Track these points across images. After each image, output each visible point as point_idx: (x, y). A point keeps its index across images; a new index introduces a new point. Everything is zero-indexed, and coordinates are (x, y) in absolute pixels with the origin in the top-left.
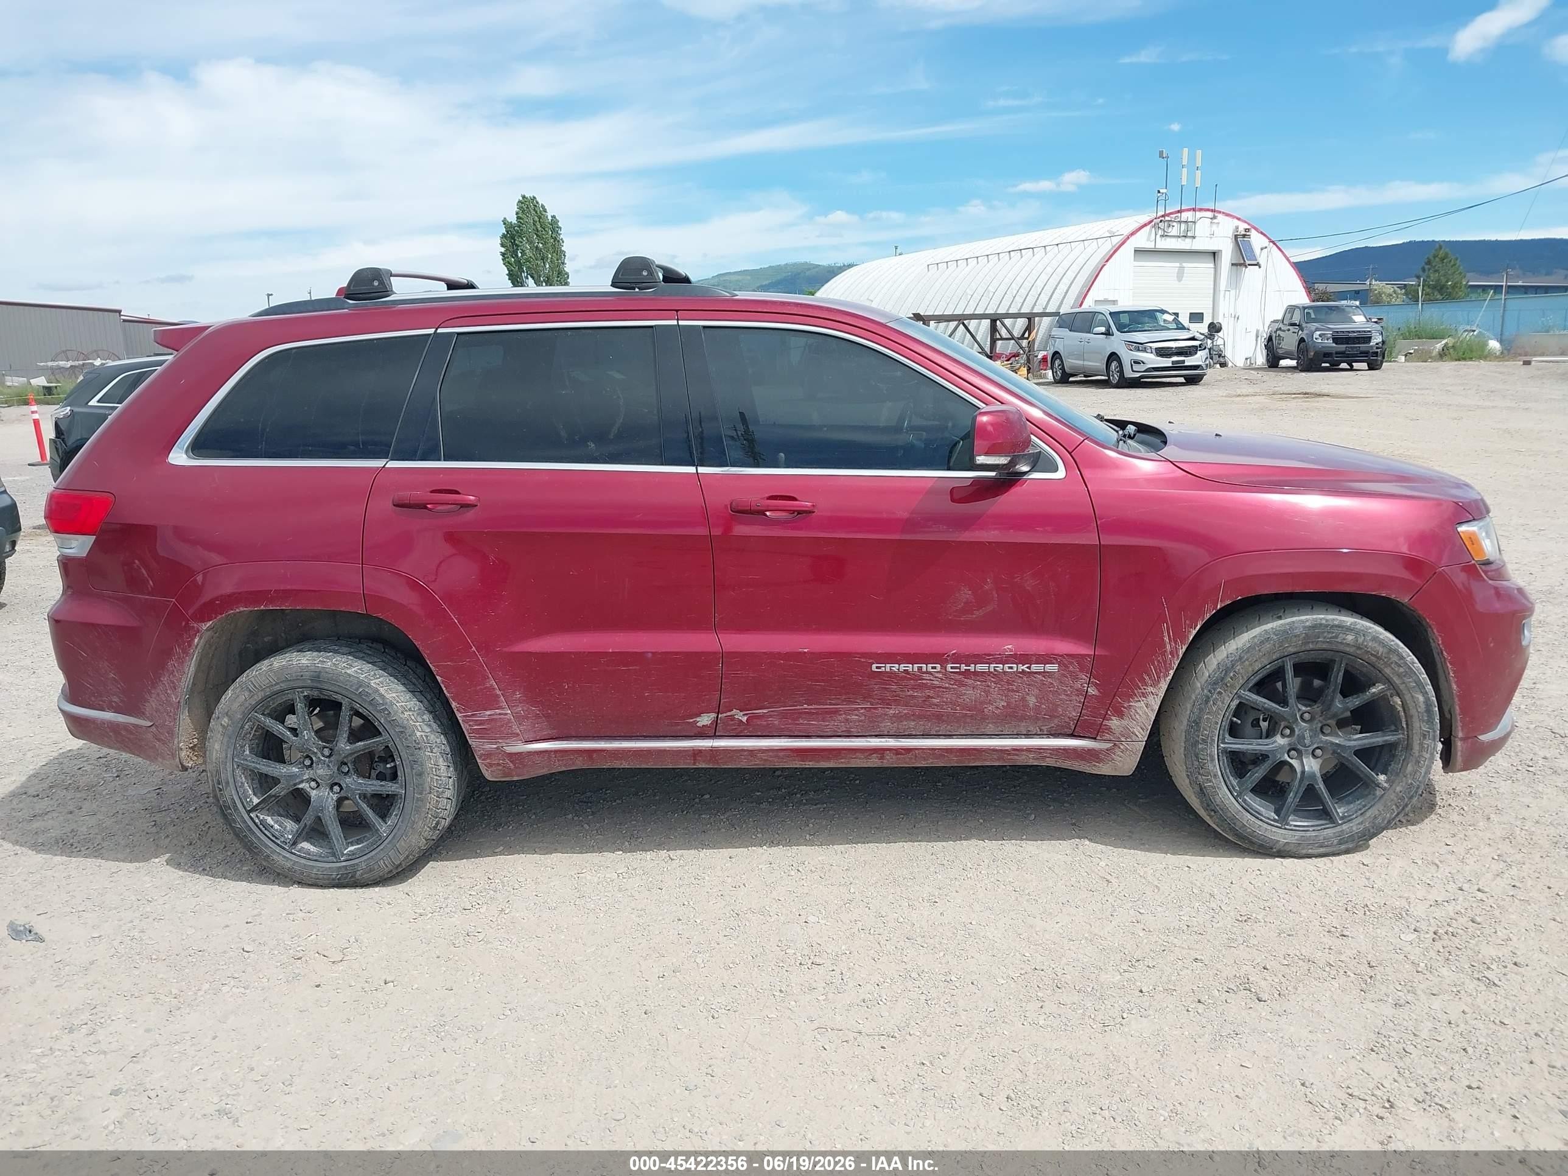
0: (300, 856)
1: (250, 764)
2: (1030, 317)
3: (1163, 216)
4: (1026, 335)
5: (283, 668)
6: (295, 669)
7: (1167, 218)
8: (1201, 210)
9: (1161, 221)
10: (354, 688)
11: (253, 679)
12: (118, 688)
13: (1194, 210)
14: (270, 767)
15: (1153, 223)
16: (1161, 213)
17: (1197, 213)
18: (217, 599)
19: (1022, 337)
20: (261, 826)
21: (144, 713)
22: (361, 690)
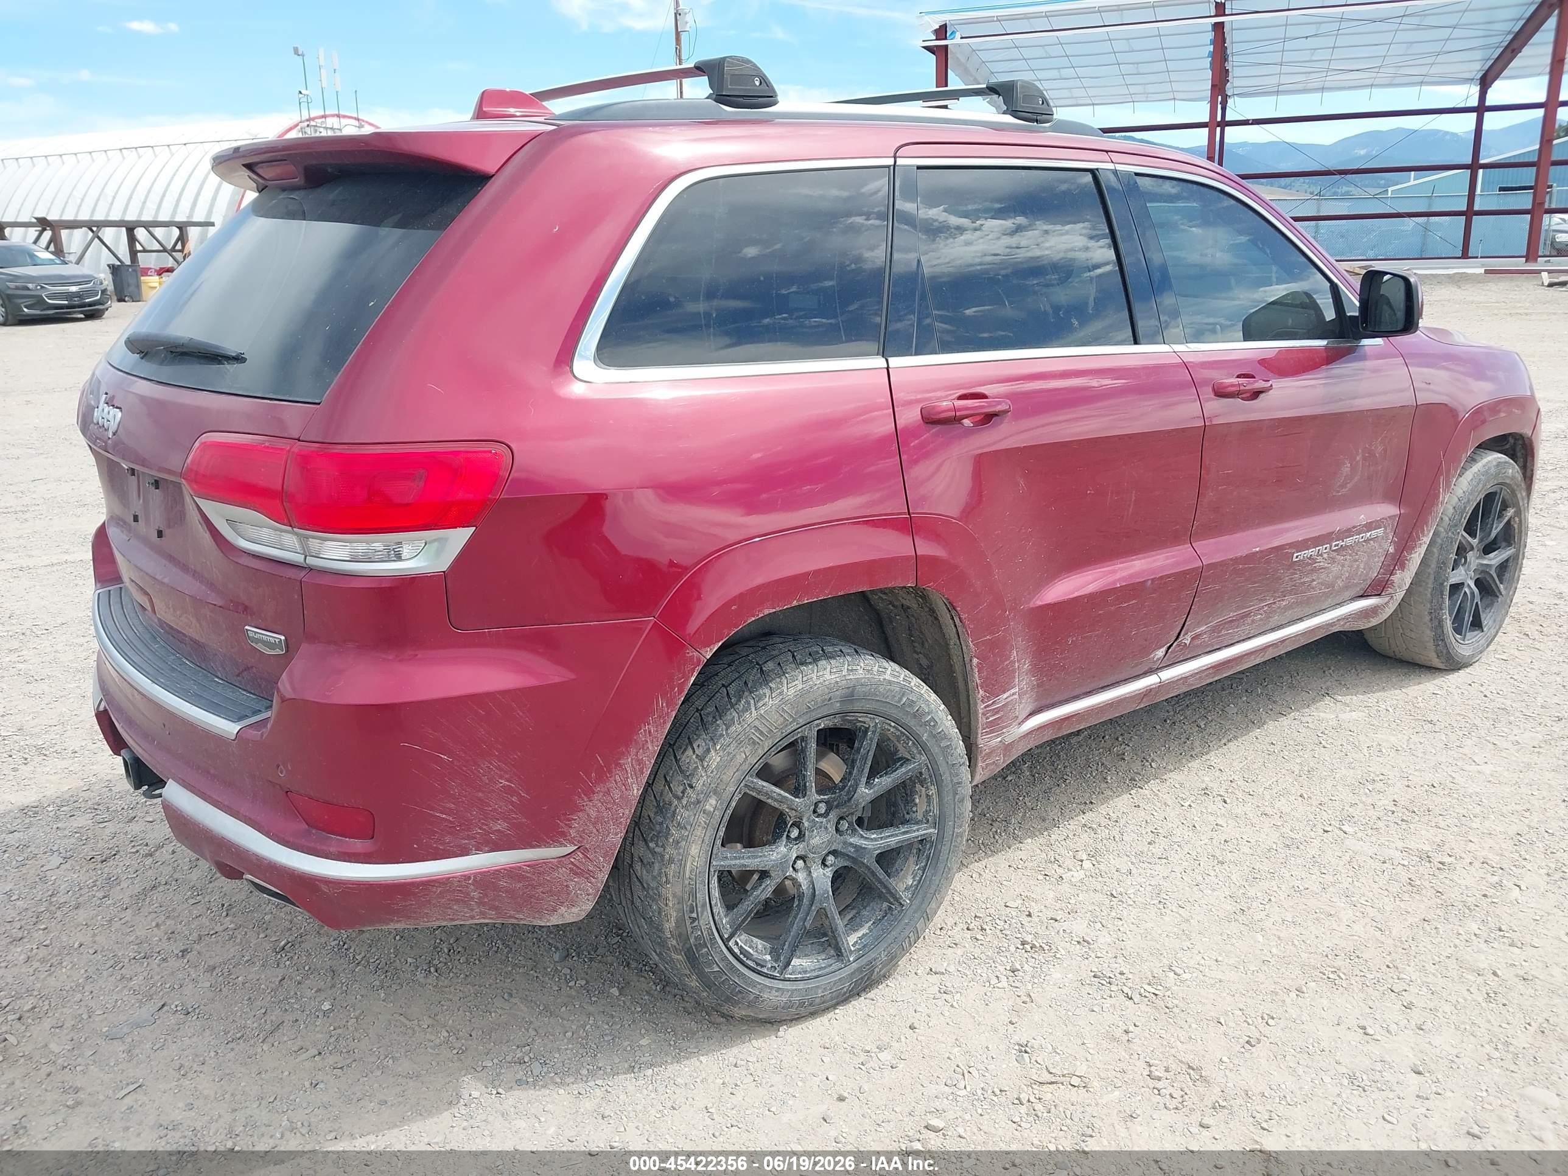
0: (796, 980)
1: (733, 862)
2: (182, 227)
3: (307, 120)
4: (179, 247)
5: (802, 694)
6: (820, 692)
7: (313, 123)
8: (344, 117)
9: (308, 126)
10: (897, 698)
11: (757, 723)
12: (512, 803)
13: (338, 116)
14: (756, 857)
15: (299, 127)
16: (305, 116)
17: (342, 120)
18: (733, 601)
19: (173, 249)
20: (741, 956)
21: (563, 834)
22: (904, 699)
